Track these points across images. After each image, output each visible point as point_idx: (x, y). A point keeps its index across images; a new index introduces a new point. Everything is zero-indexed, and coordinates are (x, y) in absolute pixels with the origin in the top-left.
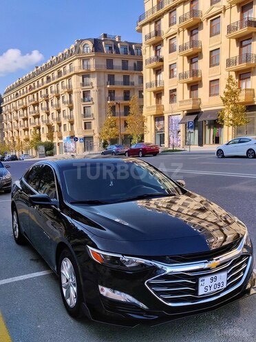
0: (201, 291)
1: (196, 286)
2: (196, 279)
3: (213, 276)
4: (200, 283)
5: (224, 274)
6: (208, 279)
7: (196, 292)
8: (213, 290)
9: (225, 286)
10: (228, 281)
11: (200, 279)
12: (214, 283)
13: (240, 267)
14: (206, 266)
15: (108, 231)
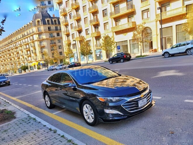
0: (140, 106)
1: (137, 104)
2: (137, 102)
3: (142, 100)
4: (139, 103)
5: (146, 99)
6: (141, 101)
7: (138, 106)
8: (143, 105)
9: (146, 103)
10: (147, 101)
11: (139, 101)
12: (143, 102)
13: (149, 96)
14: (140, 97)
15: (100, 90)
